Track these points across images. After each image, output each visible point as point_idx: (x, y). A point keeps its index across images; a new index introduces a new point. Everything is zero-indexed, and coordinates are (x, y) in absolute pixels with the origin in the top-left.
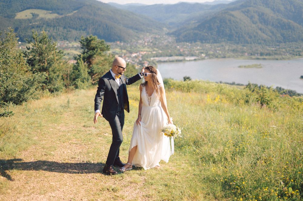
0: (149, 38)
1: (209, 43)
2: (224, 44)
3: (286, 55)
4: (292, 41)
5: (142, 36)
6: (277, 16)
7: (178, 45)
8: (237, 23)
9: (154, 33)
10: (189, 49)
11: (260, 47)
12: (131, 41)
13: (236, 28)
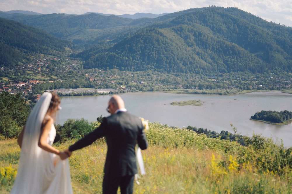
0: (44, 60)
1: (131, 71)
2: (150, 72)
3: (232, 89)
4: (238, 71)
5: (32, 58)
6: (218, 37)
7: (86, 73)
8: (166, 44)
9: (51, 54)
10: (102, 78)
11: (198, 78)
12: (17, 65)
13: (166, 51)
